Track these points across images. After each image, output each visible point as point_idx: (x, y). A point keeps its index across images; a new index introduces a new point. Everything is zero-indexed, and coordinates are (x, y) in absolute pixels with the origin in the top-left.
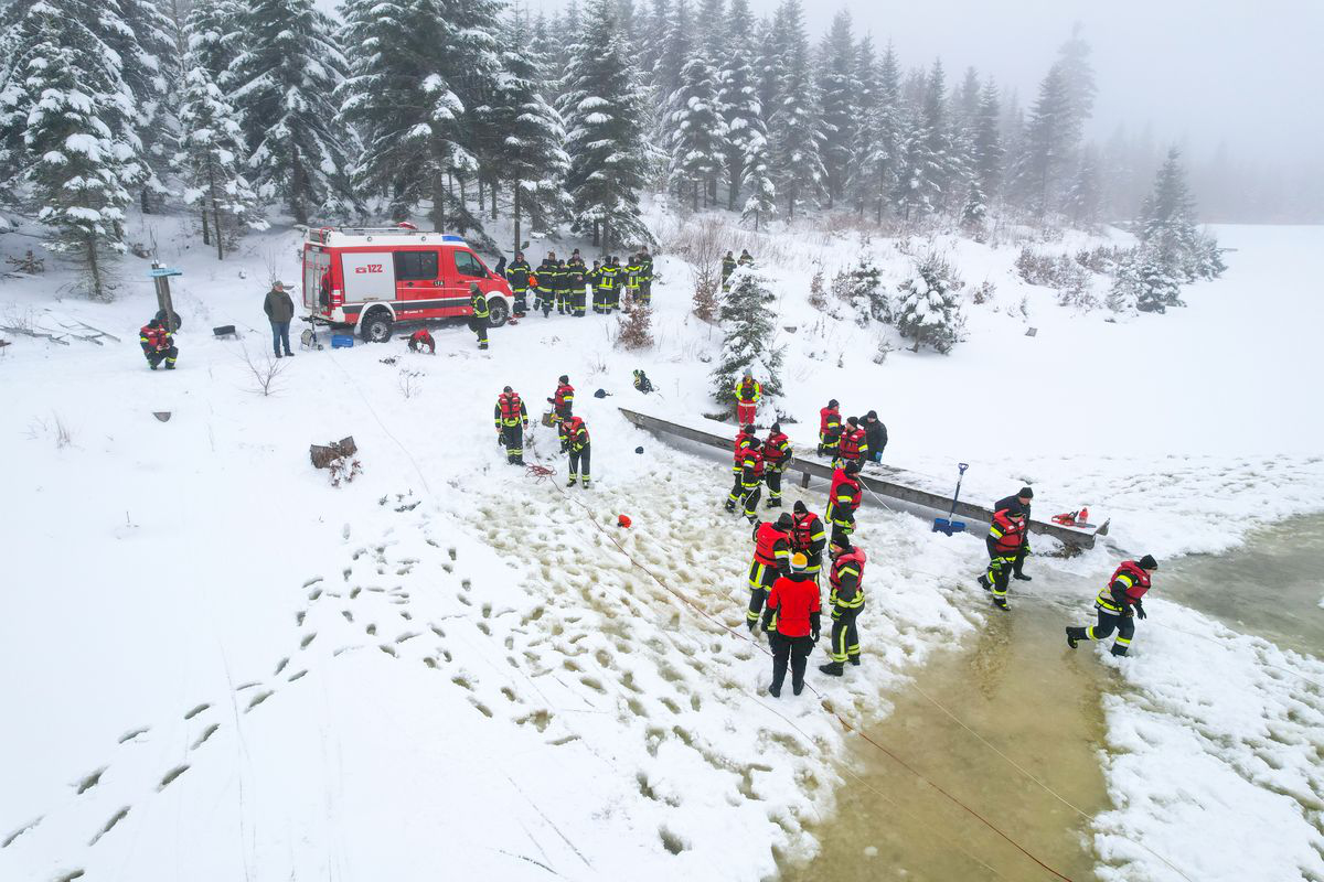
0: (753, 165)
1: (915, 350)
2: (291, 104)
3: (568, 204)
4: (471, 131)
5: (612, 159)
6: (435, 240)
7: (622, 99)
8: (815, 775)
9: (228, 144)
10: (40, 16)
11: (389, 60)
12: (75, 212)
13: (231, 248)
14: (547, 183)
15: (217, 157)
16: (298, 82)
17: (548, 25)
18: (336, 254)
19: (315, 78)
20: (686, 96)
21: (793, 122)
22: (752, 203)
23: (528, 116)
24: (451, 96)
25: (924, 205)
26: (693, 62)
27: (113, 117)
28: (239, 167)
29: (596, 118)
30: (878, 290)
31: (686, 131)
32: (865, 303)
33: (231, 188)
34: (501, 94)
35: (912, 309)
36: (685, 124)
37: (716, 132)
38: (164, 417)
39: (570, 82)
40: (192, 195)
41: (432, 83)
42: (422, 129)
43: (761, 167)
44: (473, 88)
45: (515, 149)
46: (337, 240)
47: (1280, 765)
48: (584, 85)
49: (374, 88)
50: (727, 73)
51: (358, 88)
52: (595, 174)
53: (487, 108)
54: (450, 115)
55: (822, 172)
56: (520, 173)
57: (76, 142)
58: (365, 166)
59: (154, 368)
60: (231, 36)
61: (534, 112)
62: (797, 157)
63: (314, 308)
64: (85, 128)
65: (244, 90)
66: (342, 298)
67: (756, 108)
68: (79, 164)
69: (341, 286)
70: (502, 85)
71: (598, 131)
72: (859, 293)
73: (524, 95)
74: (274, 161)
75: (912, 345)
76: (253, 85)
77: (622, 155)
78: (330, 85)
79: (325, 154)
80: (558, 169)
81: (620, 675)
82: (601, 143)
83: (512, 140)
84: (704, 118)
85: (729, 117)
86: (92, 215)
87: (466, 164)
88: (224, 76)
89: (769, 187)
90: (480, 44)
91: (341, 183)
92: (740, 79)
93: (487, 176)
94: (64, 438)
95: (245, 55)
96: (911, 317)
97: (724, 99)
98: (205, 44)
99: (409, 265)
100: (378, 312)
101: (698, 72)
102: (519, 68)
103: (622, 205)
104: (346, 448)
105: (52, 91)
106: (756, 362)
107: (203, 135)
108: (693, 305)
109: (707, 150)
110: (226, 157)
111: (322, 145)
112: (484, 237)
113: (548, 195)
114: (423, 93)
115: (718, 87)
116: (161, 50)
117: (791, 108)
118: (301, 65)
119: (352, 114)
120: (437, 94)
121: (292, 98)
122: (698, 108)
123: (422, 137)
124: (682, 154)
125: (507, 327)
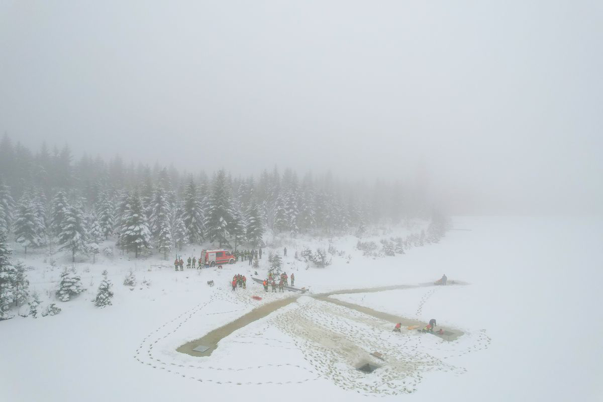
0: (293, 222)
2: (193, 221)
3: (246, 239)
4: (228, 228)
6: (222, 250)
7: (257, 217)
12: (166, 246)
14: (242, 236)
18: (207, 253)
19: (198, 215)
22: (293, 231)
24: (225, 222)
29: (252, 221)
30: (311, 255)
32: (307, 257)
34: (234, 220)
36: (277, 212)
37: (285, 214)
41: (221, 219)
42: (219, 228)
44: (228, 218)
45: (236, 230)
48: (250, 215)
49: (211, 220)
50: (288, 198)
52: (252, 232)
53: (231, 223)
54: (224, 225)
56: (237, 234)
57: (167, 236)
58: (207, 233)
61: (240, 223)
62: (306, 218)
65: (185, 219)
66: (208, 260)
67: (296, 207)
68: (168, 239)
69: (208, 258)
70: (234, 218)
71: (253, 224)
72: (306, 255)
73: (238, 220)
75: (316, 266)
76: (187, 218)
77: (257, 228)
79: (199, 230)
80: (244, 233)
82: (253, 226)
83: (235, 228)
84: (282, 210)
85: (288, 209)
87: (227, 233)
90: (229, 211)
91: (201, 235)
92: (292, 200)
95: (185, 212)
96: (316, 260)
97: (287, 205)
98: (179, 210)
99: (218, 254)
100: (213, 262)
101: (280, 200)
102: (237, 215)
103: (257, 238)
107: (180, 230)
109: (282, 219)
112: (229, 245)
113: (242, 238)
114: (220, 221)
115: (285, 203)
118: (195, 213)
120: (223, 221)
121: (193, 220)
122: (280, 209)
125: (234, 264)
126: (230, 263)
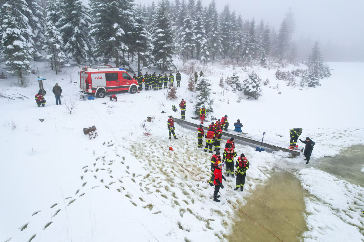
0: (203, 47)
1: (248, 98)
3: (153, 59)
4: (126, 39)
5: (165, 46)
6: (117, 70)
7: (168, 30)
8: (227, 222)
9: (58, 42)
10: (5, 7)
11: (103, 19)
12: (16, 62)
13: (59, 71)
14: (147, 53)
15: (55, 46)
16: (78, 25)
17: (146, 8)
18: (90, 74)
19: (82, 24)
20: (185, 28)
21: (214, 35)
22: (203, 58)
23: (142, 35)
24: (121, 29)
25: (250, 58)
26: (186, 19)
27: (26, 35)
28: (61, 49)
29: (161, 35)
30: (238, 82)
31: (185, 38)
32: (235, 85)
33: (59, 55)
34: (135, 29)
35: (247, 87)
36: (184, 36)
37: (193, 38)
38: (42, 120)
39: (153, 25)
40: (48, 57)
41: (115, 25)
42: (113, 39)
43: (206, 48)
44: (127, 27)
45: (138, 44)
46: (90, 70)
47: (353, 217)
48: (157, 26)
49: (99, 27)
51: (95, 27)
52: (161, 51)
53: (131, 33)
54: (121, 35)
55: (222, 49)
56: (140, 50)
57: (16, 43)
58: (97, 48)
59: (39, 106)
60: (59, 12)
61: (144, 34)
62: (215, 45)
63: (83, 89)
64: (18, 38)
65: (63, 28)
66: (91, 86)
67: (204, 31)
68: (17, 48)
69: (91, 83)
70: (135, 26)
71: (161, 39)
72: (233, 83)
73: (141, 29)
74: (71, 47)
75: (247, 97)
76: (65, 26)
77: (168, 45)
78: (87, 26)
79: (86, 45)
80: (150, 49)
81: (171, 193)
82: (162, 42)
83: (138, 41)
84: (190, 34)
85: (196, 34)
86: (21, 63)
87: (125, 48)
88: (57, 23)
89: (208, 53)
90: (128, 15)
91: (90, 53)
92: (199, 24)
93: (131, 51)
94: (14, 127)
95: (63, 17)
96: (247, 89)
97: (195, 29)
98: (52, 15)
99: (110, 77)
100: (101, 90)
101: (188, 22)
102: (140, 22)
103: (168, 59)
104: (93, 129)
105: (9, 29)
106: (206, 103)
107: (52, 40)
108: (188, 87)
109: (191, 43)
110: (58, 46)
111: (85, 42)
112: (130, 68)
113: (147, 56)
114: (113, 28)
115: (194, 26)
116: (39, 16)
117: (213, 31)
118: (79, 20)
119: (93, 34)
120: (117, 29)
121: (76, 30)
122: (188, 31)
123: (113, 40)
124: (184, 44)
125: (137, 93)
126: (131, 92)
